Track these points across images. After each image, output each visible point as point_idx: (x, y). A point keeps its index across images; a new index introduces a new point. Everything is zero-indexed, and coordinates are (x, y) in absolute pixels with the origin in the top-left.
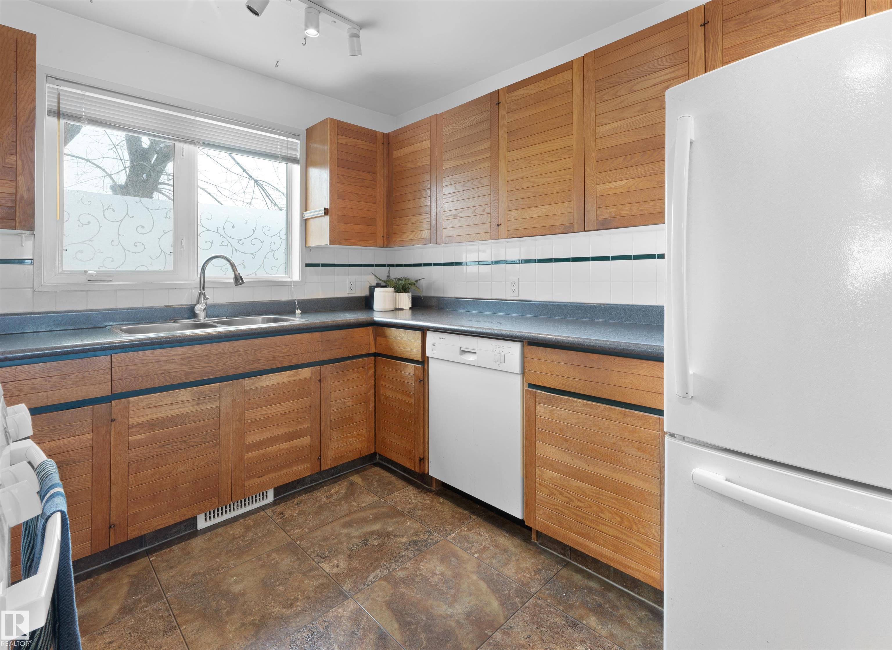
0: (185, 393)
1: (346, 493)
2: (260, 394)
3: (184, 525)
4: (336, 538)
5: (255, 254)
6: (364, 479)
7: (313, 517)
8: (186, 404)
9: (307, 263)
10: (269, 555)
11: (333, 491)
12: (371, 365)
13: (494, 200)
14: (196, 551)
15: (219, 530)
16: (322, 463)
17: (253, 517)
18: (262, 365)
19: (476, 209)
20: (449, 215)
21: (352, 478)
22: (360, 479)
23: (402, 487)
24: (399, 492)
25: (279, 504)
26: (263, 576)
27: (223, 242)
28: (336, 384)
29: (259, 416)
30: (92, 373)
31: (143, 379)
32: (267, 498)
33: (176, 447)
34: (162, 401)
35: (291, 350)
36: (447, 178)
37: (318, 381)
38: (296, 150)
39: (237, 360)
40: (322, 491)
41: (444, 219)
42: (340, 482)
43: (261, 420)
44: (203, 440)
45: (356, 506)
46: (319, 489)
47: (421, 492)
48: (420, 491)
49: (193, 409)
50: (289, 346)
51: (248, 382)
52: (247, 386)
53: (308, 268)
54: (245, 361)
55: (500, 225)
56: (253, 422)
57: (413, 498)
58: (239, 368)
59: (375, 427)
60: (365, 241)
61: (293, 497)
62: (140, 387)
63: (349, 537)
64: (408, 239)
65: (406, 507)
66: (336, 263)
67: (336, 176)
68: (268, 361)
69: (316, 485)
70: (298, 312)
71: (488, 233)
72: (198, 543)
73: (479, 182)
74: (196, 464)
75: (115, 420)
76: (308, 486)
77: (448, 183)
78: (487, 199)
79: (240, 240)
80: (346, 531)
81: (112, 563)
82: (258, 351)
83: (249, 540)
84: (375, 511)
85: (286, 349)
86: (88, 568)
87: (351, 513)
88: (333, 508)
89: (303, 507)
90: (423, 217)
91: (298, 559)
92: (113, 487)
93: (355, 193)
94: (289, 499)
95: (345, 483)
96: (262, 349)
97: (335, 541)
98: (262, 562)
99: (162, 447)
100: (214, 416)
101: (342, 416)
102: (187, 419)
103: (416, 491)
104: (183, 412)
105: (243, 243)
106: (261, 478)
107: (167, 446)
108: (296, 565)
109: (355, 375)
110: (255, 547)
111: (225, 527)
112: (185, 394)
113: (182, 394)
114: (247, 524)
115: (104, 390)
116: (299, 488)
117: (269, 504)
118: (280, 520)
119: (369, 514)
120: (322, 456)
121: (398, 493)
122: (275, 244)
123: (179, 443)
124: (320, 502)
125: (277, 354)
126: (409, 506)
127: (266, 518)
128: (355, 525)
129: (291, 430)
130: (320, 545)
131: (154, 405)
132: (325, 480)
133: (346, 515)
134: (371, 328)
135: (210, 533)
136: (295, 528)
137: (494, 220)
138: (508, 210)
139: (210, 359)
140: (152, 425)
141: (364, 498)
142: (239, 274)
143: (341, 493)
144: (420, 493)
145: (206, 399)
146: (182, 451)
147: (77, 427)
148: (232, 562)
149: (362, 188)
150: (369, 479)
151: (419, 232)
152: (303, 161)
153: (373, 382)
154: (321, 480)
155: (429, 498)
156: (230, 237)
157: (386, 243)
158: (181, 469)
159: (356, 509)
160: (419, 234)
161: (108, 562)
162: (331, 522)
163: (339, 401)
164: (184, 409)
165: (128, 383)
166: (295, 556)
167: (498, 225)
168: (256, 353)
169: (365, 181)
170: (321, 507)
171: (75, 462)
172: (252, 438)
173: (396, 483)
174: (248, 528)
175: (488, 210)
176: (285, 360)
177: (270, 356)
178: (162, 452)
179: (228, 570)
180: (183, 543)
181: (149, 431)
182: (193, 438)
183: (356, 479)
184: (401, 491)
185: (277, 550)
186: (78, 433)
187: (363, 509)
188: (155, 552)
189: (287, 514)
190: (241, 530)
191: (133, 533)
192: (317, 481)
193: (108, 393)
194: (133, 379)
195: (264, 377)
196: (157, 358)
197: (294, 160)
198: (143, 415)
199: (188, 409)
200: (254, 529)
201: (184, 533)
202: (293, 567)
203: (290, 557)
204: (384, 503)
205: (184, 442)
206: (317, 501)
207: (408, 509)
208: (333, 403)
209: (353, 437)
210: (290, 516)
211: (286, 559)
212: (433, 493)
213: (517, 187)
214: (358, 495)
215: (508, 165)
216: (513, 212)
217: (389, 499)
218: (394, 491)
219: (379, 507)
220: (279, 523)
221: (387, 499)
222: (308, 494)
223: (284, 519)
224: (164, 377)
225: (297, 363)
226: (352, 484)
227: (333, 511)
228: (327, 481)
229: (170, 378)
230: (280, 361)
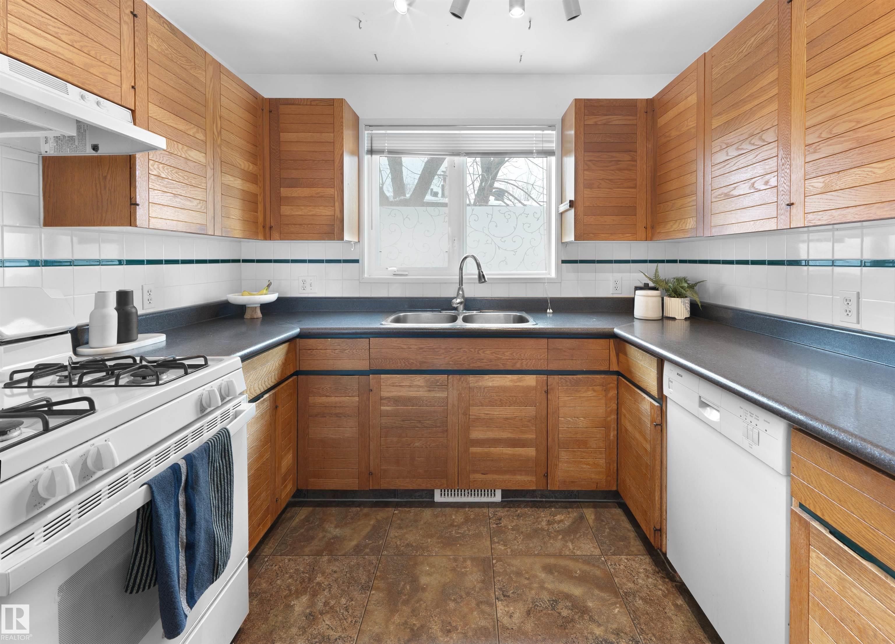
0: (419, 378)
1: (569, 527)
2: (483, 393)
3: (426, 492)
4: (528, 579)
5: (515, 251)
6: (598, 519)
7: (523, 540)
8: (421, 389)
9: (563, 259)
10: (465, 560)
11: (558, 518)
12: (612, 385)
13: (783, 165)
14: (422, 522)
15: (448, 510)
16: (548, 481)
17: (477, 510)
18: (485, 365)
19: (755, 182)
20: (719, 195)
21: (585, 510)
22: (593, 517)
23: (636, 552)
24: (629, 557)
25: (504, 507)
26: (448, 580)
27: (488, 240)
28: (566, 399)
29: (483, 414)
30: (358, 350)
31: (390, 361)
32: (495, 496)
33: (414, 424)
34: (403, 382)
35: (514, 354)
36: (716, 141)
37: (544, 392)
38: (551, 142)
39: (462, 357)
40: (547, 511)
41: (713, 201)
42: (570, 510)
43: (484, 419)
44: (434, 424)
45: (570, 549)
46: (546, 508)
47: (658, 573)
48: (657, 570)
49: (426, 394)
50: (513, 350)
51: (472, 379)
52: (471, 383)
53: (564, 265)
54: (469, 358)
55: (793, 204)
56: (477, 419)
57: (642, 575)
58: (464, 364)
59: (617, 460)
60: (620, 235)
61: (519, 507)
62: (388, 368)
63: (542, 587)
64: (672, 230)
65: (626, 585)
66: (597, 259)
67: (583, 163)
68: (491, 361)
69: (546, 502)
70: (550, 311)
71: (773, 220)
72: (427, 513)
73: (761, 139)
74: (428, 444)
75: (372, 390)
76: (539, 499)
77: (718, 149)
78: (772, 164)
79: (502, 238)
80: (543, 575)
81: (376, 501)
82: (482, 351)
83: (460, 533)
84: (586, 568)
85: (509, 353)
86: (362, 498)
87: (560, 556)
88: (547, 539)
89: (521, 522)
90: (689, 199)
91: (483, 582)
92: (371, 443)
93: (606, 179)
94: (514, 507)
95: (575, 514)
96: (485, 349)
97: (526, 582)
98: (456, 564)
99: (403, 421)
100: (443, 404)
101: (573, 437)
102: (421, 402)
103: (650, 568)
104: (418, 395)
105: (505, 241)
106: (484, 475)
107: (407, 422)
108: (479, 586)
109: (590, 393)
110: (460, 545)
111: (453, 509)
112: (419, 380)
113: (417, 380)
114: (469, 515)
115: (363, 365)
116: (528, 498)
117: (496, 502)
118: (495, 526)
119: (578, 568)
120: (549, 474)
121: (627, 559)
122: (535, 240)
123: (415, 422)
124: (539, 524)
125: (500, 356)
126: (630, 585)
127: (486, 516)
128: (556, 574)
129: (514, 437)
130: (510, 577)
131: (397, 384)
132: (557, 500)
133: (554, 556)
134: (612, 340)
135: (440, 509)
136: (502, 542)
137: (782, 198)
138: (807, 177)
139: (439, 352)
140: (397, 400)
141: (584, 544)
142: (482, 272)
143: (564, 524)
144: (655, 573)
145: (436, 388)
146: (418, 429)
147: (350, 390)
148: (437, 549)
149: (617, 171)
150: (603, 521)
151: (683, 221)
152: (558, 153)
153: (614, 406)
154: (552, 498)
155: (663, 588)
156: (494, 236)
157: (650, 235)
158: (417, 444)
159: (568, 553)
160: (684, 223)
161: (374, 500)
162: (536, 555)
163: (569, 419)
164: (419, 393)
165: (380, 362)
166: (483, 576)
167: (788, 205)
168: (479, 352)
169: (620, 163)
170: (536, 531)
171: (349, 416)
172: (476, 434)
173: (632, 542)
174: (467, 520)
175: (773, 182)
176: (508, 363)
177: (493, 357)
178: (404, 426)
179: (430, 555)
180: (420, 509)
181: (394, 405)
182: (426, 420)
183: (590, 514)
184: (632, 557)
185: (473, 559)
186: (350, 395)
187: (574, 558)
188: (401, 507)
189: (504, 522)
190: (461, 519)
191: (384, 486)
192: (549, 498)
193: (367, 368)
194: (383, 360)
195: (487, 377)
196: (399, 345)
197: (549, 153)
198: (390, 391)
199: (422, 393)
200: (470, 524)
201: (425, 500)
202: (474, 589)
203: (479, 573)
204: (603, 563)
205: (420, 422)
206: (537, 521)
207: (626, 589)
208: (562, 419)
209: (587, 464)
210: (505, 527)
211: (474, 574)
212: (674, 584)
213: (825, 135)
214: (581, 536)
215: (808, 101)
216: (814, 180)
217: (611, 561)
218: (623, 553)
219: (594, 565)
220: (492, 529)
221: (608, 559)
222: (533, 509)
223: (498, 527)
224: (404, 362)
225: (521, 369)
226: (582, 518)
227: (544, 543)
228: (559, 502)
229: (409, 364)
230: (503, 364)
